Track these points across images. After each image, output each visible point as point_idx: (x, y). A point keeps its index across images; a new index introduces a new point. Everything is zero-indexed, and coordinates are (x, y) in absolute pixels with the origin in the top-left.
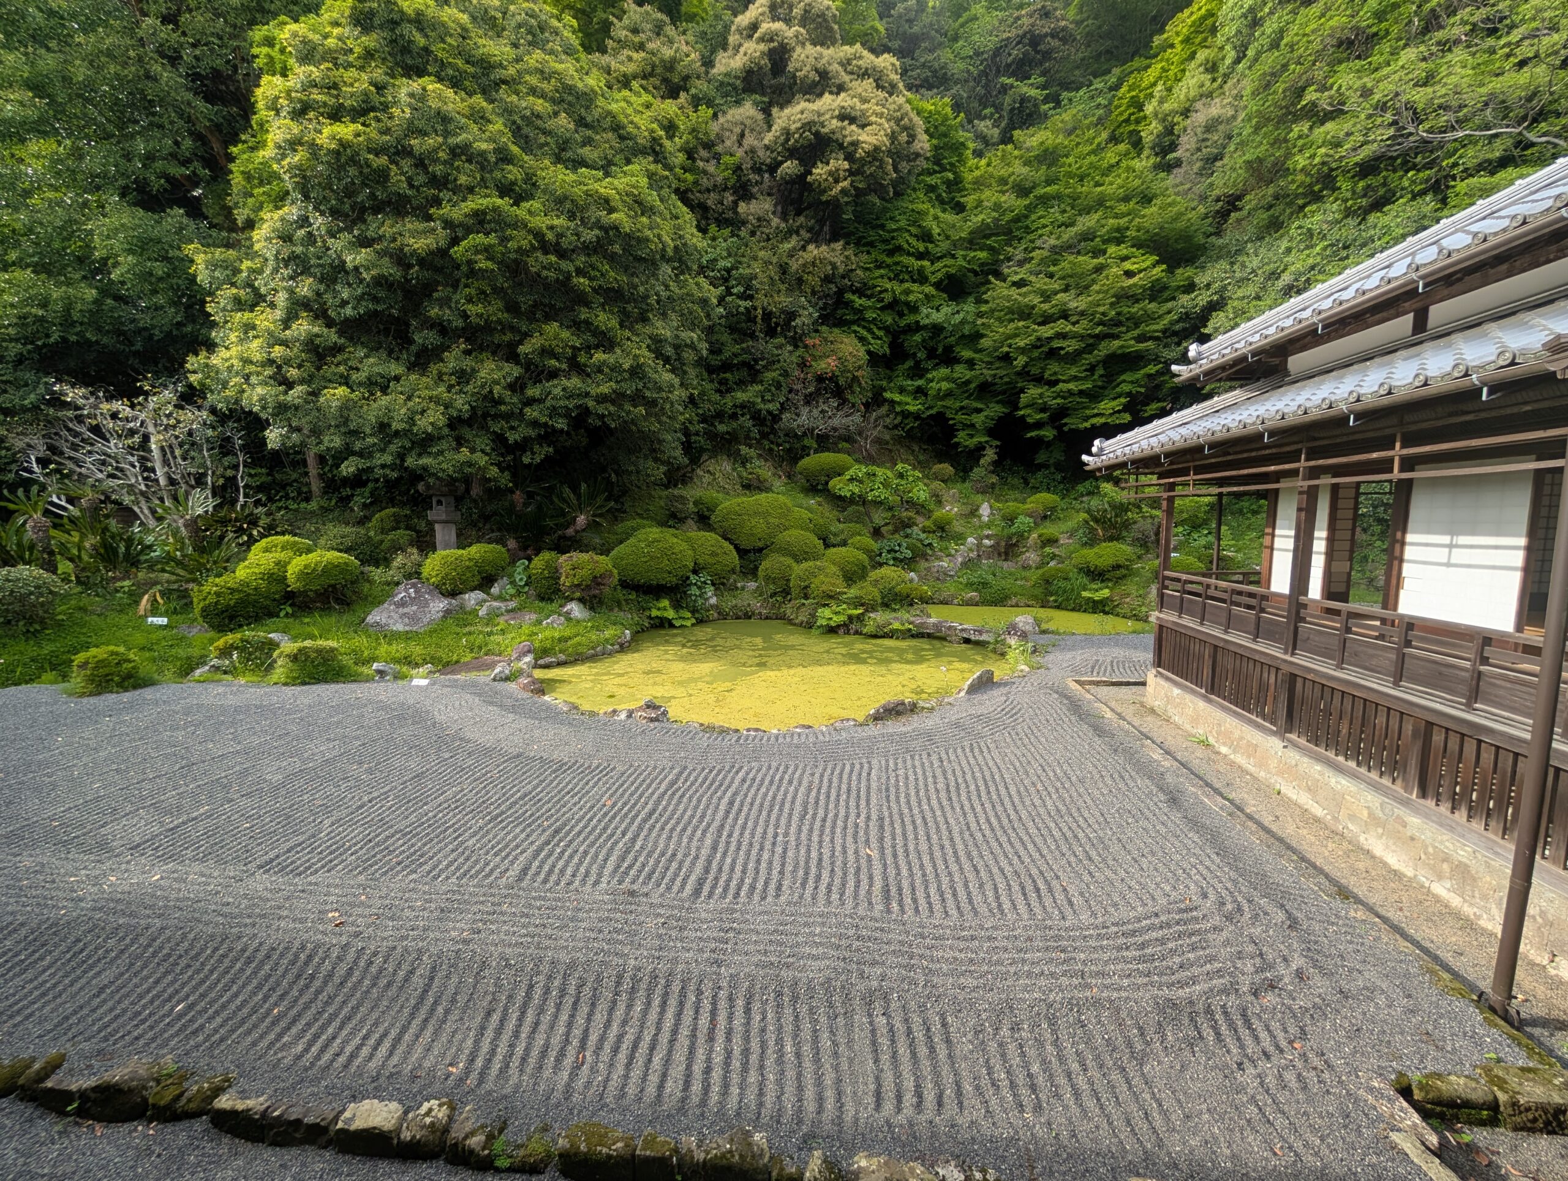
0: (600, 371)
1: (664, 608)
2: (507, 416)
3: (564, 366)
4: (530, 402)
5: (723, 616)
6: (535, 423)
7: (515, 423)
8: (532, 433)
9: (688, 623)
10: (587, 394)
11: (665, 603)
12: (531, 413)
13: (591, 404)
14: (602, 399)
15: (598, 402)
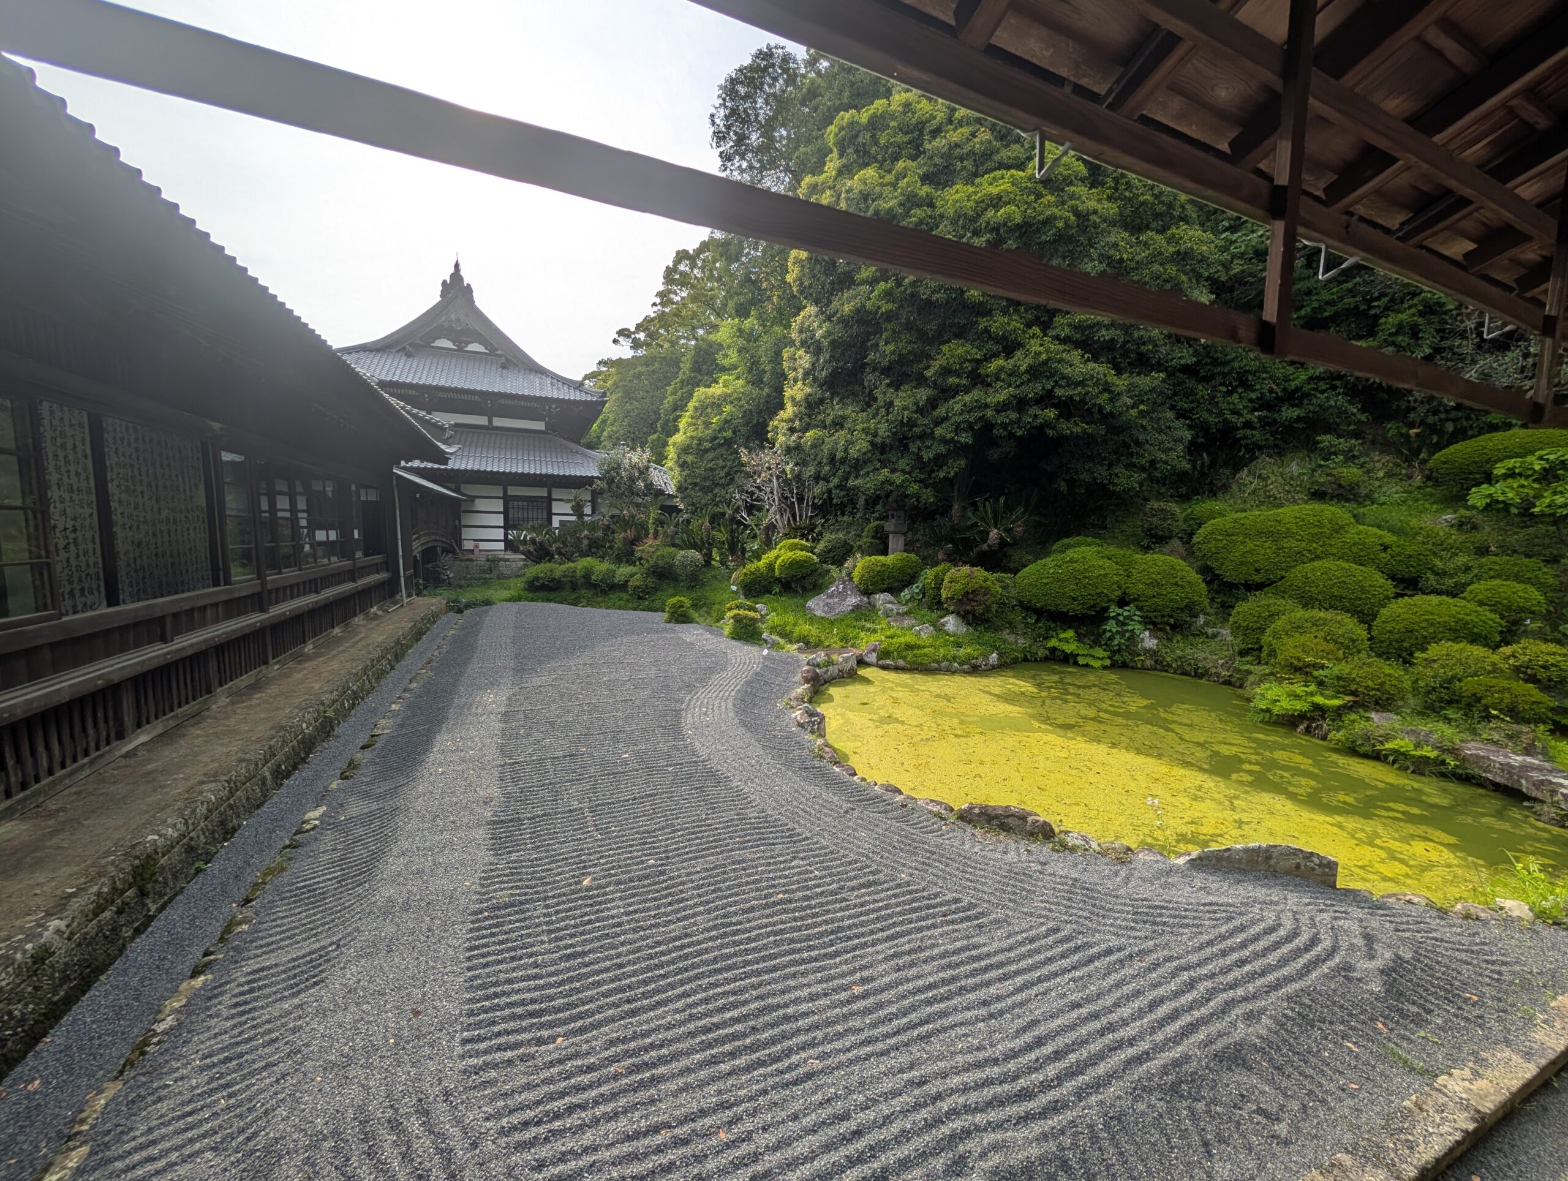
0: (998, 379)
1: (1067, 641)
2: (922, 437)
3: (964, 381)
4: (938, 422)
5: (1160, 665)
6: (944, 441)
7: (928, 443)
8: (943, 449)
9: (1097, 664)
10: (987, 406)
11: (1070, 634)
12: (939, 431)
13: (989, 413)
14: (1002, 408)
15: (998, 412)
